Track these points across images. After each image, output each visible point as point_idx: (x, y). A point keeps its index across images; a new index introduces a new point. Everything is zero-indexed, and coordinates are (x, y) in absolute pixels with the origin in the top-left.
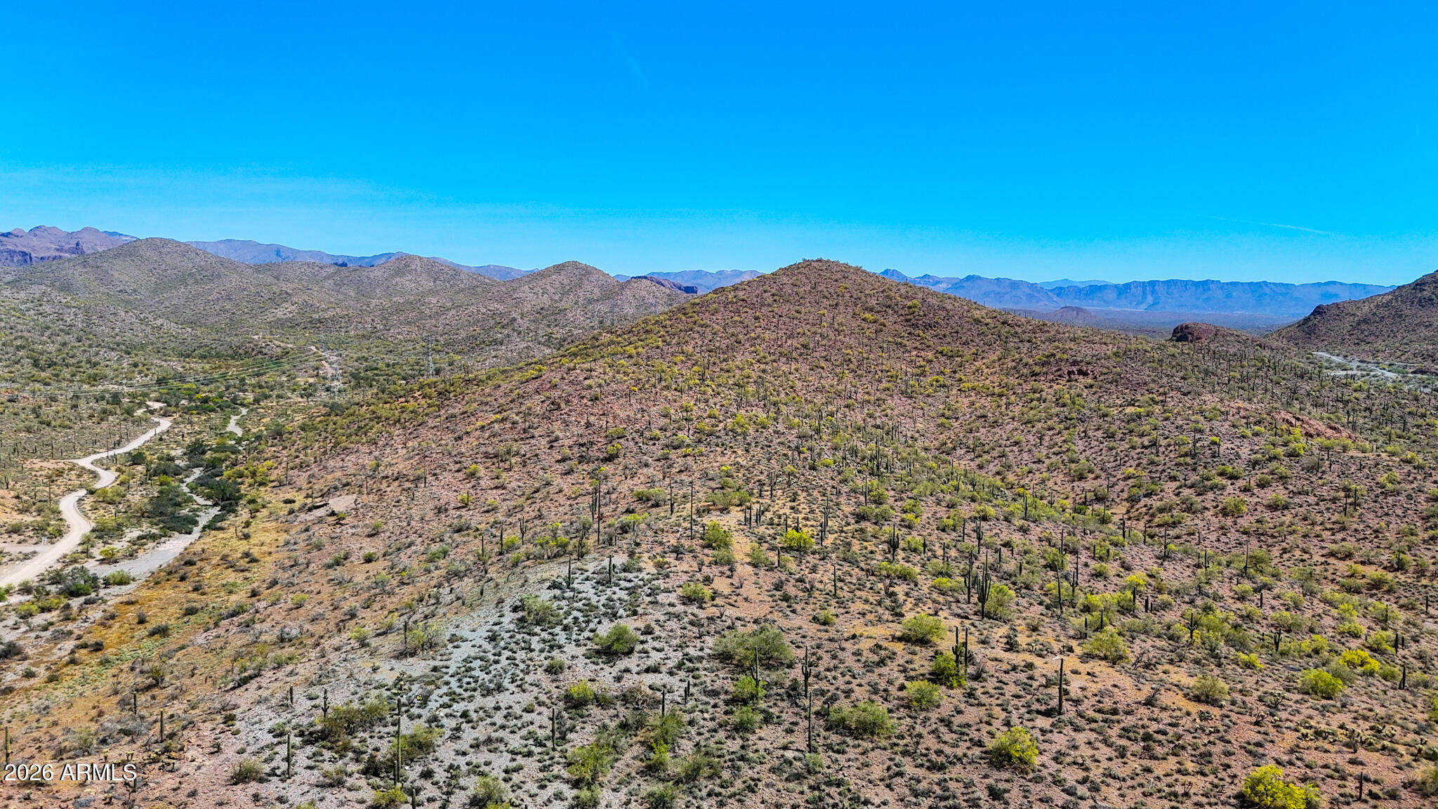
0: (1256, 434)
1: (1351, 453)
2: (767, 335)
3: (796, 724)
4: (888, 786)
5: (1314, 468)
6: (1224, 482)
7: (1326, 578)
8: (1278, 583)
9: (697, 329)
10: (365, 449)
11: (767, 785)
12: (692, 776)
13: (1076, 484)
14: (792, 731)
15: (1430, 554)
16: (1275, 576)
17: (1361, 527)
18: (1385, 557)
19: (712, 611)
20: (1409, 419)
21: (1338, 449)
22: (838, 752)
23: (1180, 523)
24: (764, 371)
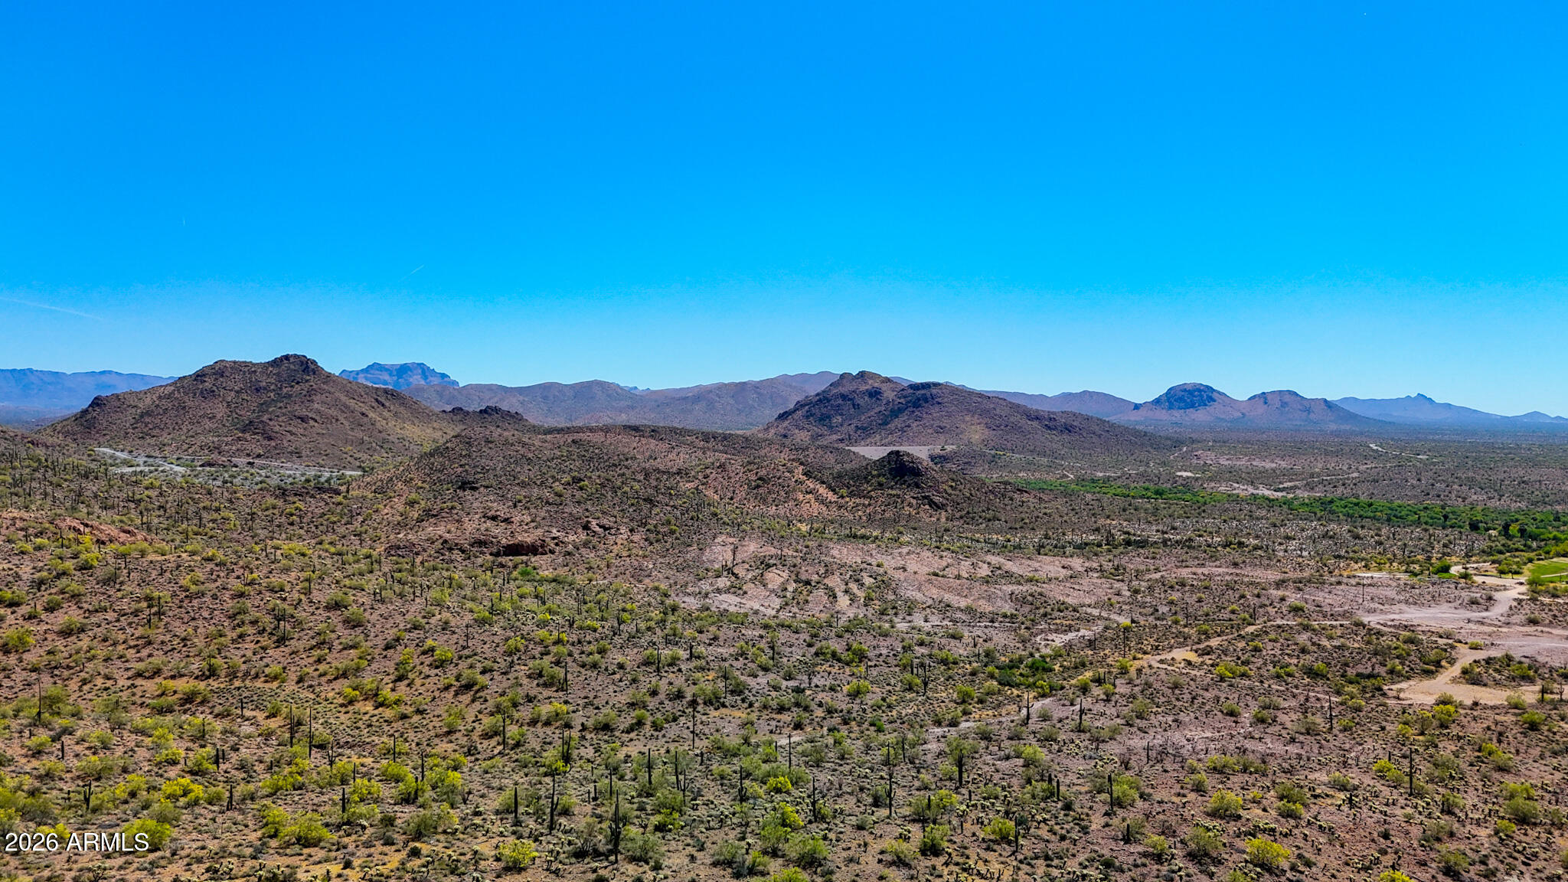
0: (39, 548)
1: (150, 558)
5: (110, 580)
7: (134, 704)
8: (81, 723)
15: (240, 653)
16: (76, 715)
17: (168, 637)
18: (196, 666)
20: (204, 514)
21: (135, 554)
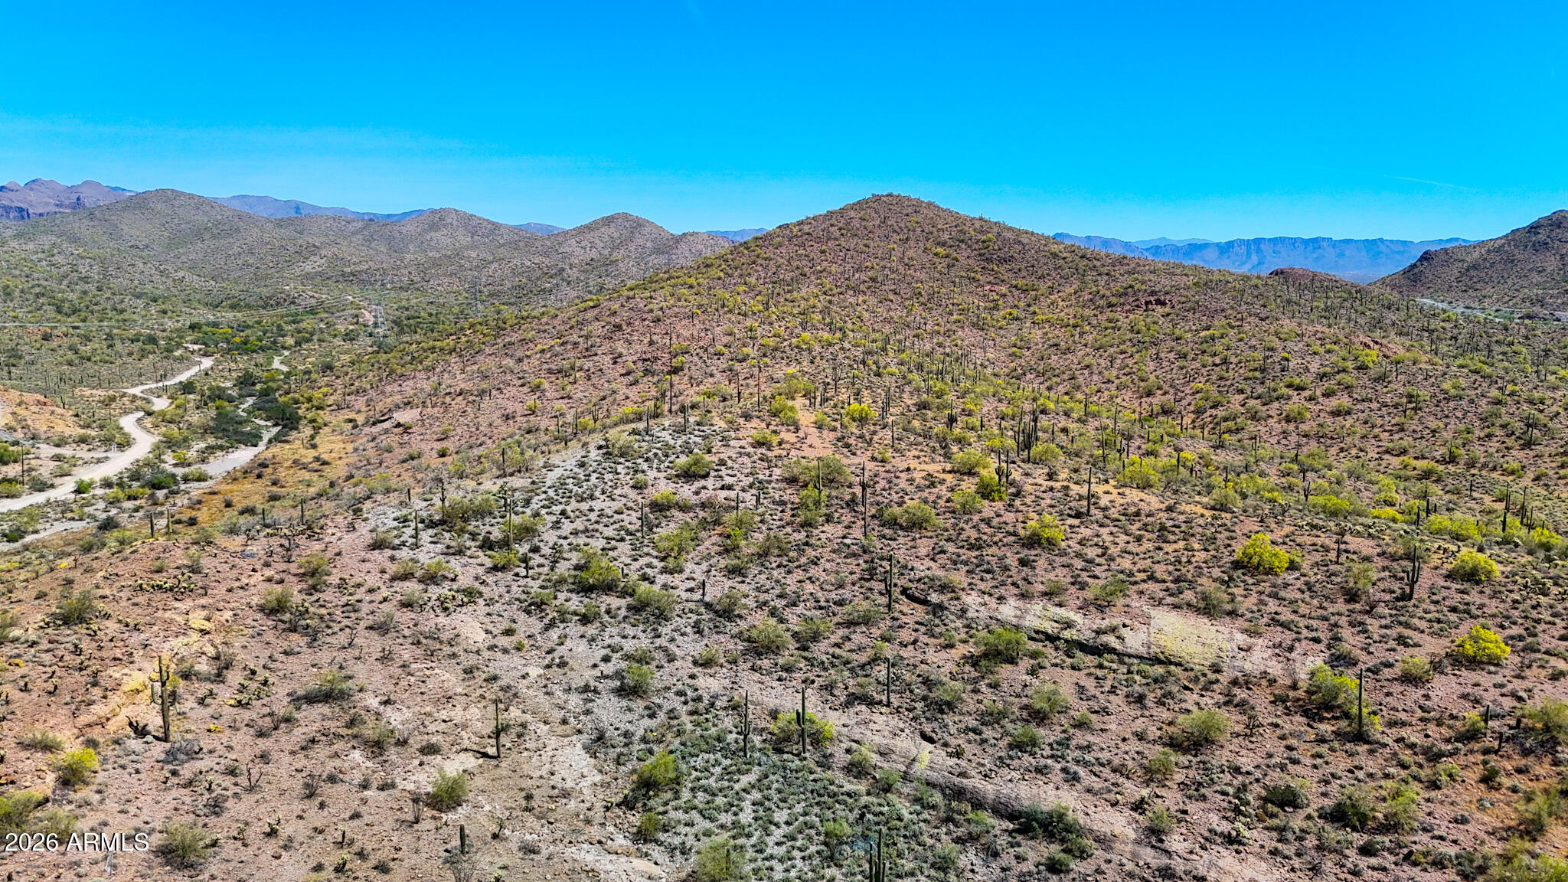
0: (1328, 351)
2: (834, 268)
3: (854, 523)
4: (932, 559)
5: (1381, 378)
6: (1290, 393)
9: (759, 261)
10: (422, 375)
11: (828, 561)
12: (763, 554)
13: (1143, 400)
14: (851, 527)
17: (1420, 428)
19: (777, 452)
21: (1408, 362)
22: (890, 539)
23: (1243, 429)
24: (830, 302)
